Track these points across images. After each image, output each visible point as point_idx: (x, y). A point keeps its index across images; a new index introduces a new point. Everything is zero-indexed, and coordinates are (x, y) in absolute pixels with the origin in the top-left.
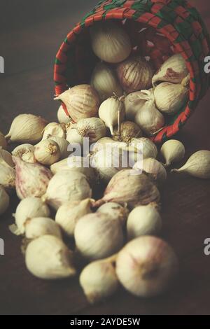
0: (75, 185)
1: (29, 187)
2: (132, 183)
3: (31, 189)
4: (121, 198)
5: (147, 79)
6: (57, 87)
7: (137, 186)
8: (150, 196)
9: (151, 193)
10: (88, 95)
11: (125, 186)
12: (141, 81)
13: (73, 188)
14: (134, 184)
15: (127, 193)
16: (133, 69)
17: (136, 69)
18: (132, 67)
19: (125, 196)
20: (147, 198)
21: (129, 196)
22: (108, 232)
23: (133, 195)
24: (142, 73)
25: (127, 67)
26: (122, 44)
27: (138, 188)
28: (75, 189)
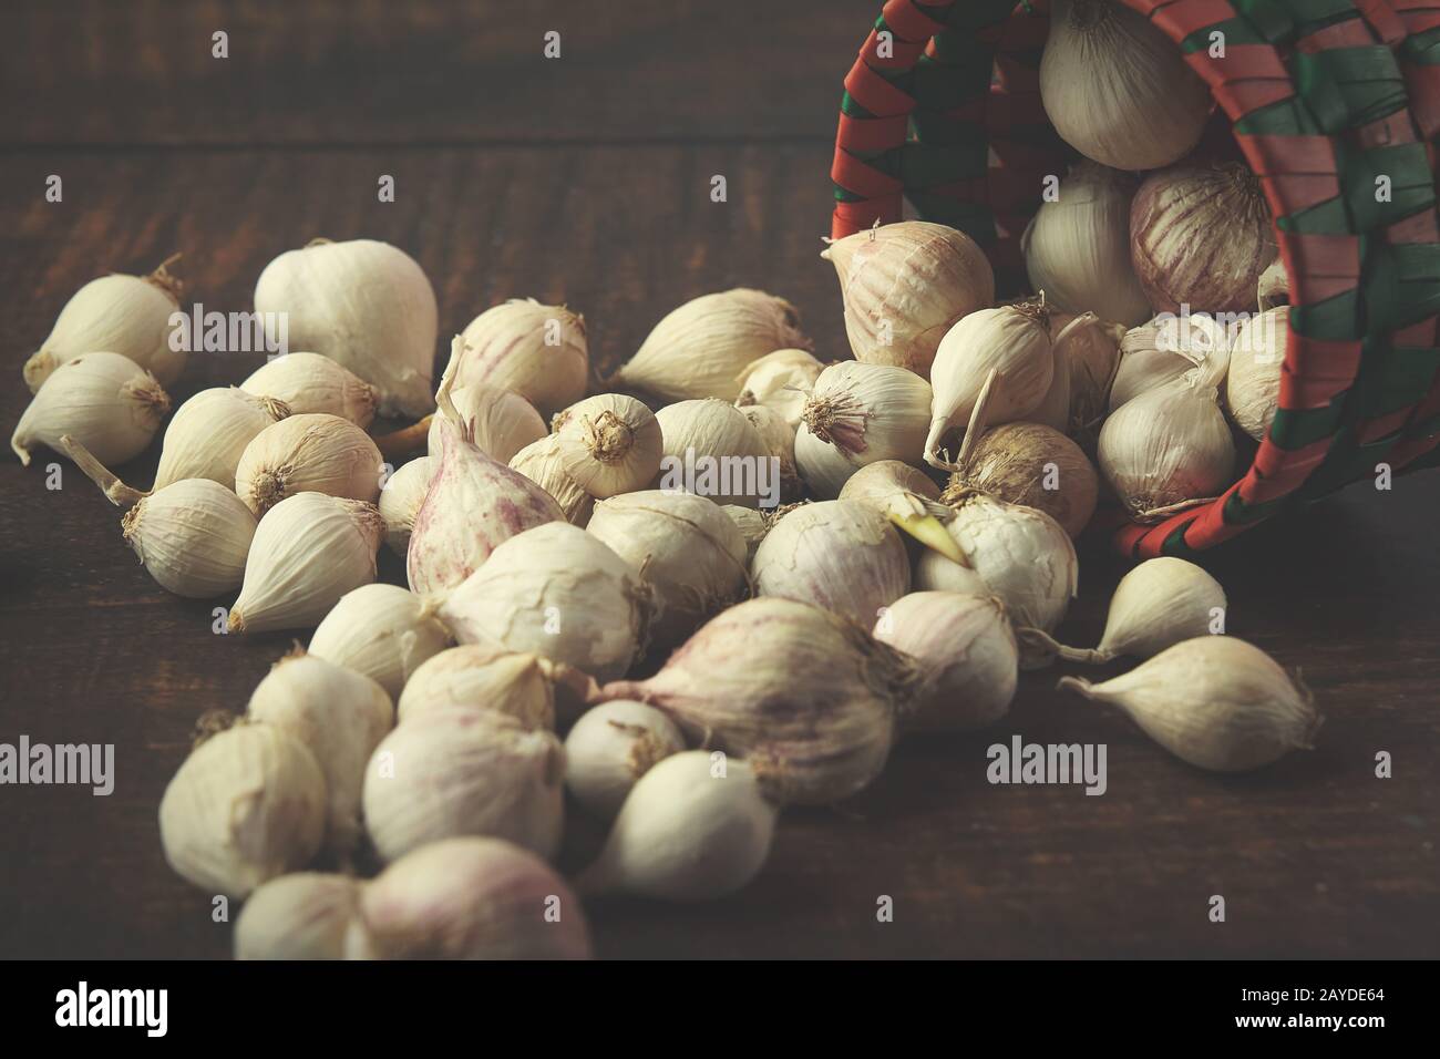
0: (545, 589)
1: (432, 550)
2: (751, 655)
3: (436, 558)
4: (697, 701)
5: (1239, 273)
6: (840, 209)
7: (765, 675)
8: (812, 736)
9: (822, 726)
10: (916, 270)
11: (724, 659)
12: (1205, 273)
13: (533, 599)
14: (757, 665)
15: (720, 690)
16: (1189, 212)
17: (1200, 219)
18: (1187, 202)
19: (710, 701)
20: (799, 737)
21: (726, 703)
22: (457, 791)
23: (740, 705)
24: (1221, 243)
25: (1166, 198)
26: (1133, 90)
27: (771, 684)
28: (540, 604)
